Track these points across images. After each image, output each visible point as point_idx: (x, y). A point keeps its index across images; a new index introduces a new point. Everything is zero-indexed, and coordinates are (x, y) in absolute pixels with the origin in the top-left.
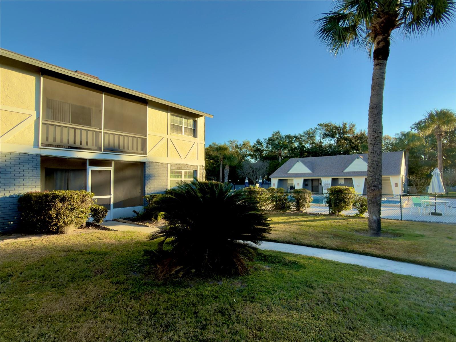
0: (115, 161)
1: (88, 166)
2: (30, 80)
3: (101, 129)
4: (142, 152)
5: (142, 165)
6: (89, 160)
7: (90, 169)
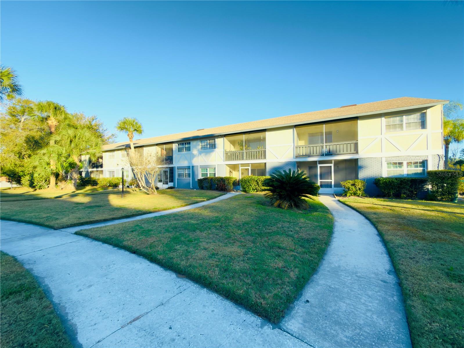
0: (334, 160)
1: (318, 165)
2: (291, 131)
3: (323, 144)
4: (355, 152)
5: (356, 160)
6: (319, 161)
7: (319, 166)
